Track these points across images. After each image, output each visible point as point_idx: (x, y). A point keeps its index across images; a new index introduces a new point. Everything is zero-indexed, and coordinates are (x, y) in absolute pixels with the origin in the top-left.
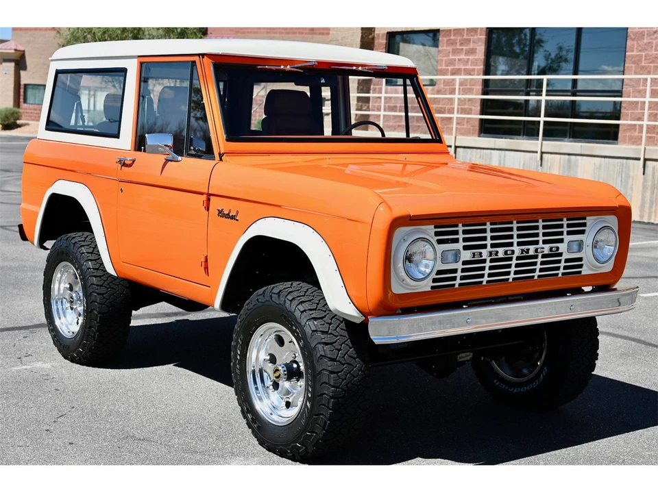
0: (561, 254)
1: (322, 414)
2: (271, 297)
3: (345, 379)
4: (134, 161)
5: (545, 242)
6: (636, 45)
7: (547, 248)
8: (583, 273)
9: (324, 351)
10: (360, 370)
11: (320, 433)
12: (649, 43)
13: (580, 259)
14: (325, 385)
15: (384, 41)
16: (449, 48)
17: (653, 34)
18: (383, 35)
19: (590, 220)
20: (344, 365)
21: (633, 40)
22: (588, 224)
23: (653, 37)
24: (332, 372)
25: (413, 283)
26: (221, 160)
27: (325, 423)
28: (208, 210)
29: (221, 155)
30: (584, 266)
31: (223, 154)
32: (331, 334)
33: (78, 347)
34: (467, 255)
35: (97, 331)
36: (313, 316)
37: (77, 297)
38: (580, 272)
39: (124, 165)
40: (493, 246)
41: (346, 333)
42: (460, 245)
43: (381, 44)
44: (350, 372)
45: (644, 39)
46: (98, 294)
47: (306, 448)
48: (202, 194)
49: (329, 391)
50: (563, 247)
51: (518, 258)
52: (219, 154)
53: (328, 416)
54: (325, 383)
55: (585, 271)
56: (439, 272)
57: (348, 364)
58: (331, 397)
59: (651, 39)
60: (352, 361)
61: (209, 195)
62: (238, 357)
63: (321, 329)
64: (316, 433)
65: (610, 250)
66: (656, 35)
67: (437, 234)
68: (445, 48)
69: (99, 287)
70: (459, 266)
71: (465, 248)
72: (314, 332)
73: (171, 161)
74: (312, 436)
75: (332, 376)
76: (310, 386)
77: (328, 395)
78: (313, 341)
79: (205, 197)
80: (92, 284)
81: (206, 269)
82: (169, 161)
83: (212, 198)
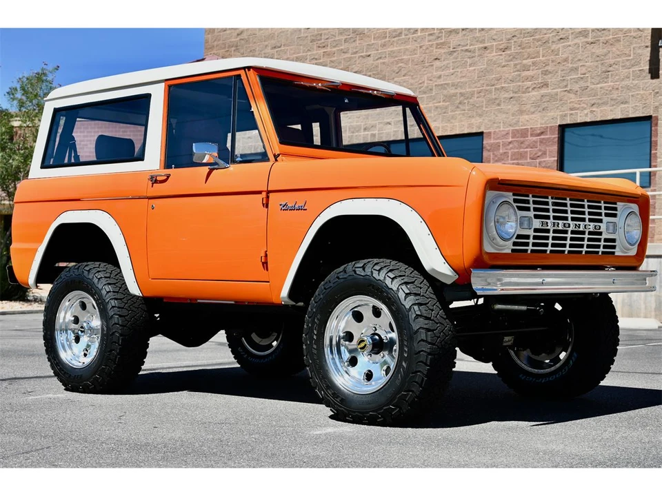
0: (600, 234)
1: (419, 371)
2: (355, 271)
3: (439, 337)
4: (168, 177)
5: (590, 220)
6: (492, 155)
7: (591, 226)
8: (616, 254)
9: (420, 310)
10: (450, 331)
11: (417, 389)
12: (505, 153)
13: (614, 240)
14: (422, 343)
17: (508, 145)
19: (620, 205)
20: (437, 323)
21: (489, 151)
22: (618, 209)
23: (509, 147)
24: (428, 330)
25: (502, 242)
26: (276, 160)
27: (423, 379)
28: (267, 207)
29: (276, 157)
30: (617, 247)
31: (279, 155)
32: (423, 296)
33: (95, 374)
34: (537, 224)
35: (118, 354)
36: (405, 280)
37: (87, 326)
38: (613, 253)
39: (156, 182)
40: (555, 218)
41: (434, 297)
42: (531, 214)
44: (442, 331)
45: (499, 149)
46: (120, 316)
47: (401, 408)
48: (260, 192)
49: (426, 347)
50: (603, 226)
51: (573, 232)
52: (274, 155)
53: (425, 372)
54: (423, 340)
55: (618, 252)
56: (519, 237)
57: (440, 323)
58: (429, 354)
59: (506, 149)
60: (443, 321)
61: (268, 192)
62: (315, 337)
63: (414, 292)
64: (412, 391)
65: (636, 234)
66: (511, 146)
67: (515, 201)
69: (120, 310)
70: (531, 233)
71: (536, 217)
72: (407, 295)
73: (217, 169)
74: (408, 394)
75: (429, 333)
76: (406, 346)
77: (425, 352)
78: (407, 303)
79: (264, 194)
80: (113, 307)
81: (265, 264)
82: (214, 169)
83: (271, 195)
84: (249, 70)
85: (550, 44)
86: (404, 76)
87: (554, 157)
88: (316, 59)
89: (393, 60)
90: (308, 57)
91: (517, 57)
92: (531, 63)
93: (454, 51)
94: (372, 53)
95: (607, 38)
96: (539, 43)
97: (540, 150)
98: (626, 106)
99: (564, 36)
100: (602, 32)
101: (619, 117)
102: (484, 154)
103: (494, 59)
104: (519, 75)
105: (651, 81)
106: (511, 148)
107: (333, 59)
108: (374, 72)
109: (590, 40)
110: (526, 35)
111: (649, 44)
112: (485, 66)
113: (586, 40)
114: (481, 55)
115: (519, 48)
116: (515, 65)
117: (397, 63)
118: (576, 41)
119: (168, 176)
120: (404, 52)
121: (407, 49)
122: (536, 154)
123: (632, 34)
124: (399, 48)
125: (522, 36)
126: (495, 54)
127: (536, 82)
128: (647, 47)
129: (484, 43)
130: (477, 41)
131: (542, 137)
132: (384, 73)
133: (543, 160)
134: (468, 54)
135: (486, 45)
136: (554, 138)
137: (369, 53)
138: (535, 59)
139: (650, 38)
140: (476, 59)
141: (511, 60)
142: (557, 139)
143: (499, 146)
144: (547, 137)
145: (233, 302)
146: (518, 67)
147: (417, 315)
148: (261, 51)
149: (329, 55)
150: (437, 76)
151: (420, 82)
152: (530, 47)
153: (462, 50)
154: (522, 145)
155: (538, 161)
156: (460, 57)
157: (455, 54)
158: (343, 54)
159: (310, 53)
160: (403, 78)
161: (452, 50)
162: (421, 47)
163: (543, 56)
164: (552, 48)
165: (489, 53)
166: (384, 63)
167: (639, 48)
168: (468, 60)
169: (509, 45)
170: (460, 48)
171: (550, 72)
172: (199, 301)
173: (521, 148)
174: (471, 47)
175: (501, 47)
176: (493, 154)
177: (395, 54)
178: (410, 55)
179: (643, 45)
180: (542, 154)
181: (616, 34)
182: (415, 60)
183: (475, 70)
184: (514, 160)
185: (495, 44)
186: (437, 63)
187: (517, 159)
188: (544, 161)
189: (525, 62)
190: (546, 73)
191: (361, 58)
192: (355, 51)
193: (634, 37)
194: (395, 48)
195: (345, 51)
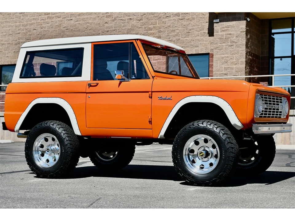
0: (279, 110)
1: (229, 164)
2: (198, 125)
3: (236, 151)
5: (277, 104)
7: (277, 107)
9: (229, 140)
10: (238, 148)
13: (282, 112)
14: (230, 153)
19: (283, 98)
22: (282, 100)
25: (259, 114)
26: (153, 79)
27: (230, 167)
28: (151, 98)
29: (153, 77)
30: (282, 115)
31: (154, 77)
34: (265, 106)
39: (91, 86)
40: (269, 104)
42: (264, 102)
48: (148, 92)
51: (272, 109)
52: (152, 77)
53: (232, 165)
54: (231, 152)
55: (282, 117)
61: (152, 92)
62: (179, 151)
63: (226, 133)
64: (226, 172)
70: (264, 110)
72: (223, 134)
73: (124, 82)
74: (224, 173)
75: (233, 149)
76: (224, 154)
77: (232, 156)
78: (224, 137)
79: (150, 93)
80: (67, 140)
81: (150, 122)
82: (122, 82)
83: (153, 93)
84: (137, 40)
85: (162, 19)
86: (90, 30)
88: (44, 20)
89: (84, 22)
90: (39, 19)
91: (146, 24)
92: (153, 27)
93: (115, 20)
94: (73, 18)
95: (188, 17)
96: (157, 18)
98: (197, 48)
99: (168, 16)
100: (186, 15)
101: (194, 53)
103: (135, 24)
104: (147, 32)
105: (209, 37)
107: (53, 20)
108: (74, 28)
109: (180, 18)
110: (150, 14)
111: (208, 21)
112: (130, 27)
113: (179, 18)
114: (128, 22)
115: (147, 20)
116: (145, 28)
117: (86, 24)
118: (174, 18)
119: (97, 84)
120: (90, 19)
121: (91, 18)
123: (200, 16)
124: (87, 17)
125: (148, 14)
126: (135, 22)
127: (155, 36)
128: (207, 22)
129: (130, 16)
130: (126, 16)
131: (158, 61)
132: (79, 28)
134: (122, 21)
135: (131, 18)
136: (164, 62)
137: (72, 18)
138: (155, 25)
139: (208, 18)
140: (126, 24)
141: (143, 25)
142: (165, 62)
144: (161, 61)
145: (131, 138)
146: (147, 28)
147: (228, 142)
148: (14, 14)
149: (50, 18)
150: (107, 31)
151: (98, 33)
152: (152, 19)
153: (119, 19)
156: (118, 23)
157: (115, 21)
158: (58, 18)
159: (40, 17)
160: (89, 31)
161: (114, 19)
162: (98, 17)
163: (158, 24)
164: (163, 21)
165: (133, 21)
166: (79, 23)
167: (203, 23)
168: (122, 24)
169: (142, 18)
170: (118, 18)
171: (162, 32)
172: (112, 137)
174: (124, 18)
175: (138, 19)
177: (85, 20)
178: (93, 20)
179: (205, 21)
181: (193, 16)
182: (95, 23)
183: (125, 29)
185: (135, 17)
186: (106, 25)
189: (150, 26)
190: (160, 32)
191: (67, 21)
192: (64, 17)
193: (201, 18)
194: (85, 17)
195: (59, 16)
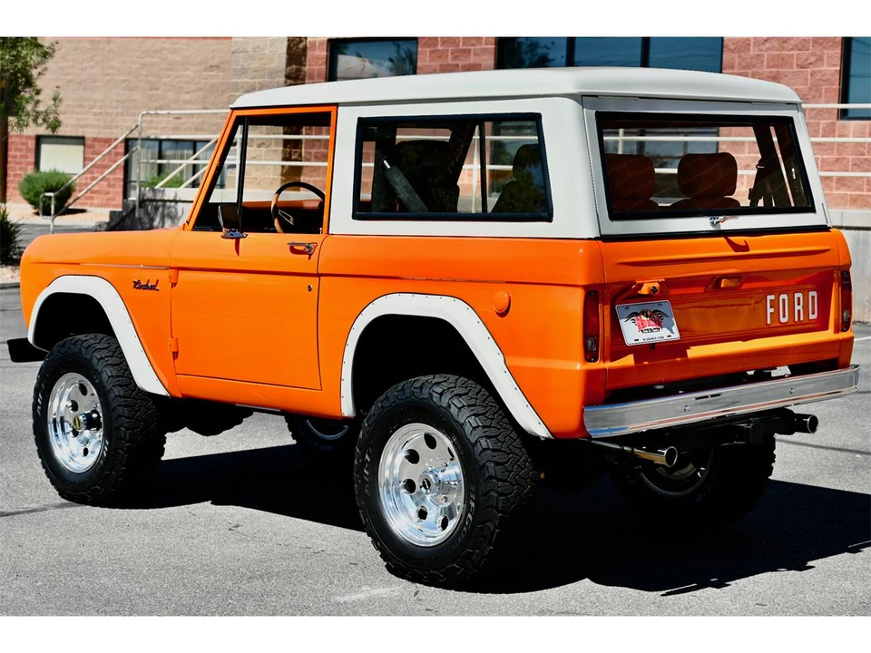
6: (737, 59)
12: (758, 56)
15: (324, 53)
16: (434, 64)
17: (763, 44)
18: (321, 43)
21: (733, 51)
23: (763, 47)
43: (318, 58)
45: (749, 50)
59: (760, 50)
66: (768, 45)
68: (427, 63)
87: (835, 65)
97: (814, 54)
102: (724, 56)
106: (768, 49)
122: (807, 59)
133: (817, 69)
143: (749, 45)
154: (786, 45)
155: (809, 70)
173: (783, 49)
176: (739, 57)
180: (816, 61)
184: (772, 67)
187: (777, 66)
188: (820, 71)
